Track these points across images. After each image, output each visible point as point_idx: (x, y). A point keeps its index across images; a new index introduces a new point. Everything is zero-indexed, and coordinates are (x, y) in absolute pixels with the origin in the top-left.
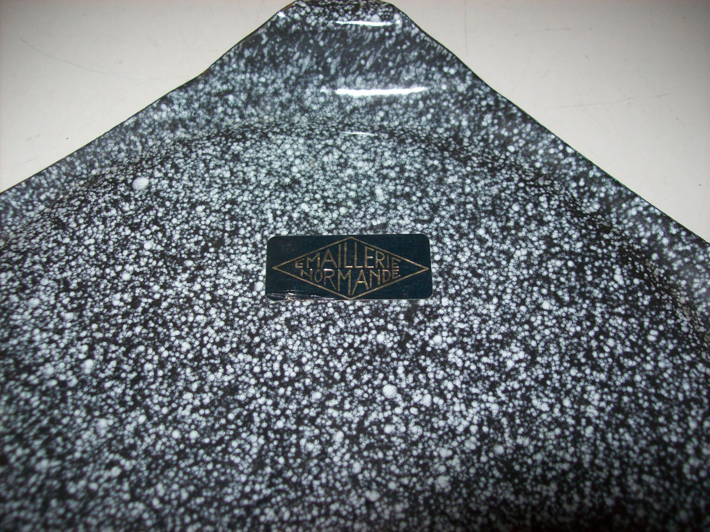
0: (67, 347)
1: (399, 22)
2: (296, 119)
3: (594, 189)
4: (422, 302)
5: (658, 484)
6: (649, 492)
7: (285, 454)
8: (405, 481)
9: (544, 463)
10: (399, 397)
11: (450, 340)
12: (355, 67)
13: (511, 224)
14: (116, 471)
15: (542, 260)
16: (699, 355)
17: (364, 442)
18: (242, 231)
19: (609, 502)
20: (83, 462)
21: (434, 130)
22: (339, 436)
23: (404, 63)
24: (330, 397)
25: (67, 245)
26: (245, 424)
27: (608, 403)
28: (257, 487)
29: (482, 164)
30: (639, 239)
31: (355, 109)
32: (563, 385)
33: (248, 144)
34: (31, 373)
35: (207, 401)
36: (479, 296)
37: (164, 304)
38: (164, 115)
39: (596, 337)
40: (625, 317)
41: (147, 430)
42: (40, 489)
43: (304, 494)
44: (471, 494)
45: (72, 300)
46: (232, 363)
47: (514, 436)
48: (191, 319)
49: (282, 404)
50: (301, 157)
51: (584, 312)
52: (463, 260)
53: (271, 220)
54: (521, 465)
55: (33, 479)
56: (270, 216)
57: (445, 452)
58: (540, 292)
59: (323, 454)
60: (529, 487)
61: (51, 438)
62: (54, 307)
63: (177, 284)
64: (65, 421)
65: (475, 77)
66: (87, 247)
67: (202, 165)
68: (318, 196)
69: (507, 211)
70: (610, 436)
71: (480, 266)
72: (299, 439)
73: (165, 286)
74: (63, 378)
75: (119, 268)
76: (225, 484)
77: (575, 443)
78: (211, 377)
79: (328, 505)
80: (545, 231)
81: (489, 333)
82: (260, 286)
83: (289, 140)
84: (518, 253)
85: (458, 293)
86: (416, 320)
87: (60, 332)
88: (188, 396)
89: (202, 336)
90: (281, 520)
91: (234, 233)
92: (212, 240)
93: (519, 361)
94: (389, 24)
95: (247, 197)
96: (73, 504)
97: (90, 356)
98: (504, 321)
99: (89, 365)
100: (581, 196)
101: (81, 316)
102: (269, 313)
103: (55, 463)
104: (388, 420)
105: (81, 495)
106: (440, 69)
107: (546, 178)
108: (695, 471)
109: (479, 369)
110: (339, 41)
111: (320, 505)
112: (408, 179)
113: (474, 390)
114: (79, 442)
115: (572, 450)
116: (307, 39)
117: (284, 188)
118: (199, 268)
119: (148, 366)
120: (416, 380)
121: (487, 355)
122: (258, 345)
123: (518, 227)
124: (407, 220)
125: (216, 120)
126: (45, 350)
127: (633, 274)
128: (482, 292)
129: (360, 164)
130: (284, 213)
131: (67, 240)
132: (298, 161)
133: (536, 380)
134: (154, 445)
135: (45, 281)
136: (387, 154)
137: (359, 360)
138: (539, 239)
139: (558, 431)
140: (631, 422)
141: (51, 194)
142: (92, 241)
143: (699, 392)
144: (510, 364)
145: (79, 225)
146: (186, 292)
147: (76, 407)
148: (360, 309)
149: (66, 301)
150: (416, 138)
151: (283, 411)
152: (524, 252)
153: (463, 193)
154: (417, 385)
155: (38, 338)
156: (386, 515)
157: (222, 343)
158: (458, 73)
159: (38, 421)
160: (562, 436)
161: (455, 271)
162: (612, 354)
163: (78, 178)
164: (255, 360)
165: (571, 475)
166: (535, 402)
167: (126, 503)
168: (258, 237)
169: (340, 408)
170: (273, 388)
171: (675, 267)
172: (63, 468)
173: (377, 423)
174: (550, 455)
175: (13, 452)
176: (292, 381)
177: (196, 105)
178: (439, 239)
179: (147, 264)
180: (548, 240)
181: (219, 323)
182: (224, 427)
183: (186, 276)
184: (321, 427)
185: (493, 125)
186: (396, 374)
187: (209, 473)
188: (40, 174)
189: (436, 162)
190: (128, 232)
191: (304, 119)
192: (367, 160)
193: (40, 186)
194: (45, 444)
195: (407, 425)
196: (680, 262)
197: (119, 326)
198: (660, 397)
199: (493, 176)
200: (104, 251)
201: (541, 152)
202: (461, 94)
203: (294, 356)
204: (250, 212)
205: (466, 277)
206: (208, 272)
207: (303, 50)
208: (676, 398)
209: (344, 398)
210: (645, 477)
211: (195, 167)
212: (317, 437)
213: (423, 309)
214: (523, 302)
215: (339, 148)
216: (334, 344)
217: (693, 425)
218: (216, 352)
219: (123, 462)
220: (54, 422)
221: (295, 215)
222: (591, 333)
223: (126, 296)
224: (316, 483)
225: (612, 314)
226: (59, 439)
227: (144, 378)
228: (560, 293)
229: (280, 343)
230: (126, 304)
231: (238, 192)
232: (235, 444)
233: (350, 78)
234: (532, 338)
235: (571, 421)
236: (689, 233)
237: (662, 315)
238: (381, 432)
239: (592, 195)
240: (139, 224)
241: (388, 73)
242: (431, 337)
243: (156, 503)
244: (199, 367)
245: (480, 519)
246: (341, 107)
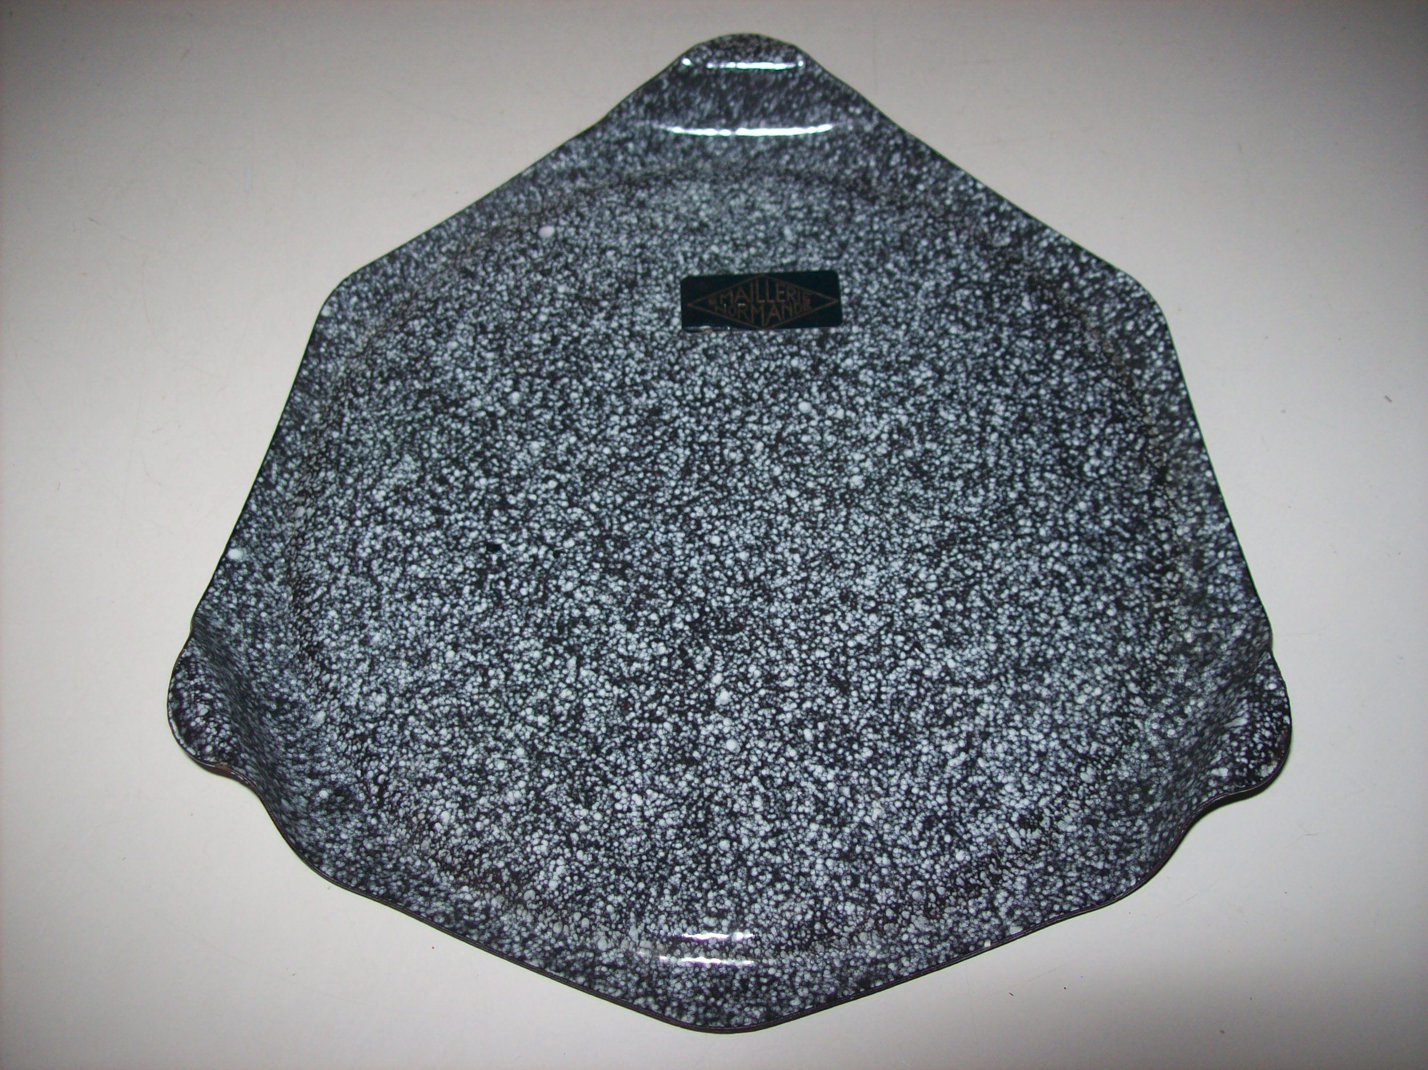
0: (491, 383)
1: (801, 64)
2: (699, 165)
3: (1005, 223)
4: (833, 330)
5: (1059, 480)
6: (1051, 487)
7: (710, 462)
8: (822, 480)
9: (950, 464)
10: (814, 413)
11: (860, 363)
12: (757, 110)
13: (920, 258)
14: (552, 484)
15: (950, 290)
16: (1104, 372)
17: (783, 450)
18: (654, 273)
19: (1013, 495)
20: (519, 478)
21: (841, 172)
22: (759, 446)
23: (808, 105)
24: (749, 413)
25: (478, 293)
26: (671, 439)
27: (1013, 413)
28: (686, 490)
29: (890, 203)
30: (1050, 271)
31: (759, 154)
32: (969, 398)
33: (653, 191)
34: (458, 406)
35: (633, 421)
36: (887, 323)
37: (584, 341)
38: (563, 165)
39: (1002, 357)
40: (1032, 339)
41: (578, 449)
42: (482, 502)
43: (730, 494)
44: (883, 490)
45: (491, 342)
46: (654, 389)
47: (922, 441)
48: (611, 352)
49: (705, 421)
50: (708, 202)
51: (990, 336)
52: (872, 291)
53: (682, 261)
54: (930, 465)
55: (474, 495)
56: (681, 258)
57: (858, 456)
58: (947, 318)
59: (745, 461)
60: (937, 484)
61: (486, 460)
62: (474, 348)
63: (594, 322)
64: (498, 445)
65: (882, 116)
66: (500, 293)
67: (607, 213)
68: (727, 238)
69: (916, 246)
70: (1014, 441)
71: (889, 297)
72: (722, 449)
73: (583, 325)
74: (491, 409)
75: (535, 311)
76: (657, 488)
77: (980, 447)
78: (636, 402)
79: (752, 502)
80: (953, 263)
81: (898, 356)
82: (676, 321)
83: (694, 186)
84: (926, 284)
85: (867, 322)
86: (828, 346)
87: (484, 370)
88: (615, 418)
89: (624, 367)
90: (710, 516)
91: (647, 274)
92: (625, 282)
93: (927, 379)
94: (791, 66)
95: (655, 241)
96: (514, 513)
97: (515, 388)
98: (912, 345)
99: (515, 397)
100: (992, 231)
101: (502, 355)
102: (687, 344)
103: (493, 481)
104: (805, 432)
105: (521, 505)
106: (846, 110)
107: (956, 214)
108: (1095, 469)
109: (889, 387)
110: (742, 84)
111: (745, 503)
112: (816, 220)
113: (884, 404)
114: (514, 462)
115: (977, 453)
116: (709, 83)
117: (693, 231)
118: (615, 307)
119: (574, 395)
120: (829, 396)
121: (896, 374)
122: (678, 372)
123: (926, 260)
124: (816, 258)
125: (616, 168)
126: (469, 386)
127: (1041, 300)
128: (891, 320)
129: (767, 207)
130: (694, 255)
131: (478, 288)
132: (704, 206)
133: (943, 394)
134: (587, 461)
135: (461, 326)
136: (794, 196)
137: (775, 382)
138: (947, 270)
139: (964, 437)
140: (1035, 429)
141: (452, 246)
142: (504, 287)
143: (1102, 403)
144: (918, 382)
145: (488, 273)
146: (604, 329)
147: (508, 433)
148: (774, 338)
149: (485, 342)
150: (822, 180)
151: (706, 428)
152: (932, 283)
153: (872, 231)
154: (830, 401)
155: (461, 376)
156: (806, 508)
157: (643, 373)
158: (864, 113)
159: (472, 446)
160: (968, 441)
161: (865, 302)
162: (1017, 371)
163: (478, 230)
164: (677, 386)
165: (977, 474)
166: (942, 413)
167: (565, 509)
168: (671, 277)
169: (759, 422)
170: (695, 408)
171: (1086, 294)
172: (501, 484)
173: (795, 434)
174: (956, 457)
175: (452, 473)
176: (712, 402)
177: (595, 154)
178: (848, 274)
179: (563, 306)
180: (957, 272)
181: (639, 355)
182: (651, 443)
183: (602, 315)
184: (742, 439)
185: (901, 164)
186: (810, 393)
187: (640, 481)
188: (439, 227)
189: (844, 203)
190: (539, 277)
191: (708, 166)
192: (775, 203)
193: (439, 238)
194: (481, 466)
195: (822, 435)
196: (1090, 289)
197: (542, 363)
198: (1064, 408)
199: (902, 213)
200: (518, 296)
201: (951, 189)
202: (868, 134)
203: (714, 380)
204: (660, 255)
205: (875, 307)
206: (624, 311)
207: (705, 94)
208: (1080, 408)
209: (762, 415)
210: (1047, 475)
211: (601, 215)
212: (739, 447)
213: (834, 337)
214: (931, 328)
215: (745, 192)
216: (750, 369)
217: (1095, 431)
218: (638, 380)
219: (558, 476)
220: (487, 446)
221: (706, 257)
222: (998, 354)
223: (545, 336)
224: (740, 485)
225: (1018, 337)
226: (495, 461)
227: (571, 406)
228: (967, 319)
229: (700, 369)
230: (546, 342)
231: (646, 237)
232: (663, 456)
233: (753, 121)
234: (940, 359)
235: (976, 429)
236: (1099, 261)
237: (1069, 337)
238: (798, 441)
239: (1003, 229)
240: (550, 271)
241: (792, 115)
242: (843, 360)
243: (593, 507)
244: (623, 394)
245: (892, 510)
246: (745, 152)
